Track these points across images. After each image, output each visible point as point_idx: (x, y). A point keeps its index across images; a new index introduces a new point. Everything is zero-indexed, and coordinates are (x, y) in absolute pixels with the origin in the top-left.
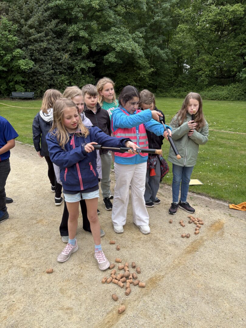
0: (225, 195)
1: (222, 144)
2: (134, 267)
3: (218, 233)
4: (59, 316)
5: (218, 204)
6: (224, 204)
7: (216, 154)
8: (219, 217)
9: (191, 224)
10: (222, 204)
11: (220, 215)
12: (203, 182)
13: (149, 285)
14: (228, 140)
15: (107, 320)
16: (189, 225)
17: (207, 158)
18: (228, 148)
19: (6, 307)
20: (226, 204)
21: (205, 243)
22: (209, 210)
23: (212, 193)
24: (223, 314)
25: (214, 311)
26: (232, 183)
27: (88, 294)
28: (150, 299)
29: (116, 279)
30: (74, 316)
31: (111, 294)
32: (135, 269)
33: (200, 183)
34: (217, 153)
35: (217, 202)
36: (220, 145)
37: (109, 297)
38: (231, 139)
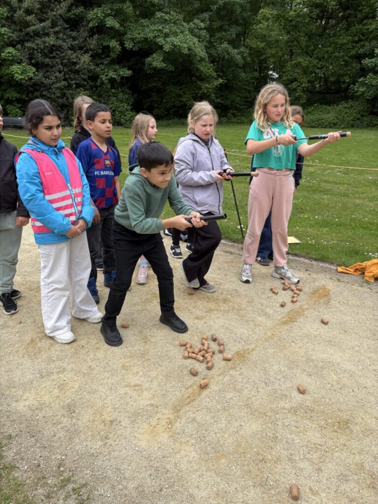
0: (332, 256)
1: (327, 191)
2: (215, 340)
3: (322, 301)
4: (126, 394)
5: (322, 267)
6: (329, 266)
7: (319, 203)
8: (323, 283)
9: (287, 291)
10: (327, 267)
11: (325, 281)
12: (301, 240)
13: (235, 359)
14: (337, 184)
15: (187, 396)
16: (283, 292)
17: (307, 210)
18: (336, 195)
19: (56, 386)
20: (333, 267)
21: (306, 313)
22: (310, 275)
23: (313, 254)
24: (330, 386)
25: (318, 383)
26: (342, 241)
27: (158, 370)
28: (238, 373)
29: (193, 353)
30: (145, 393)
31: (189, 369)
32: (217, 342)
33: (297, 241)
34: (321, 202)
35: (322, 264)
36: (325, 192)
37: (185, 372)
38: (340, 184)
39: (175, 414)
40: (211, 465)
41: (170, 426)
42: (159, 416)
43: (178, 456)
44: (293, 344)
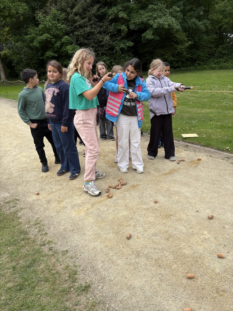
3: (193, 166)
4: (74, 198)
5: (205, 150)
7: (225, 116)
10: (208, 150)
11: (203, 156)
13: (130, 188)
17: (215, 119)
21: (180, 170)
23: (203, 143)
28: (128, 193)
30: (82, 198)
33: (197, 136)
35: (206, 148)
39: (92, 206)
40: (98, 225)
41: (87, 210)
42: (84, 206)
43: (86, 220)
44: (164, 183)
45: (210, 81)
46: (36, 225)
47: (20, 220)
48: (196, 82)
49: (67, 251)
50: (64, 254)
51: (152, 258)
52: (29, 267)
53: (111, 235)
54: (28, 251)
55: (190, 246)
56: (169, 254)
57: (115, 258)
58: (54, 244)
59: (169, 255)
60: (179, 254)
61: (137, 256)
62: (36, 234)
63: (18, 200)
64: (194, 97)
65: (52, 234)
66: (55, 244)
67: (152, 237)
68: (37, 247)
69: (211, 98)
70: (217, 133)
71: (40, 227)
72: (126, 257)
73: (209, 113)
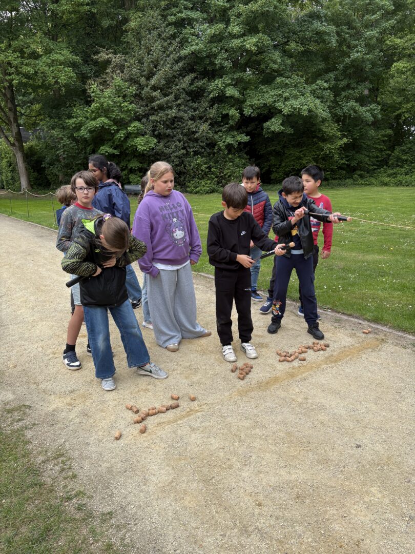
10: (379, 329)
23: (370, 315)
45: (380, 205)
46: (56, 458)
47: (30, 447)
48: (355, 206)
49: (110, 514)
50: (105, 520)
51: (271, 538)
52: (38, 541)
53: (195, 484)
54: (38, 510)
55: (345, 517)
56: (305, 530)
57: (200, 532)
58: (88, 497)
59: (304, 533)
60: (323, 532)
61: (244, 532)
62: (57, 475)
63: (30, 407)
64: (353, 232)
65: (84, 479)
66: (90, 497)
67: (271, 493)
68: (55, 502)
69: (383, 235)
70: (393, 297)
71: (63, 462)
72: (222, 533)
73: (380, 262)
